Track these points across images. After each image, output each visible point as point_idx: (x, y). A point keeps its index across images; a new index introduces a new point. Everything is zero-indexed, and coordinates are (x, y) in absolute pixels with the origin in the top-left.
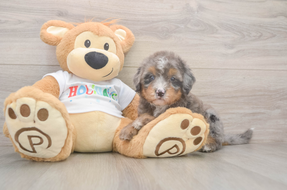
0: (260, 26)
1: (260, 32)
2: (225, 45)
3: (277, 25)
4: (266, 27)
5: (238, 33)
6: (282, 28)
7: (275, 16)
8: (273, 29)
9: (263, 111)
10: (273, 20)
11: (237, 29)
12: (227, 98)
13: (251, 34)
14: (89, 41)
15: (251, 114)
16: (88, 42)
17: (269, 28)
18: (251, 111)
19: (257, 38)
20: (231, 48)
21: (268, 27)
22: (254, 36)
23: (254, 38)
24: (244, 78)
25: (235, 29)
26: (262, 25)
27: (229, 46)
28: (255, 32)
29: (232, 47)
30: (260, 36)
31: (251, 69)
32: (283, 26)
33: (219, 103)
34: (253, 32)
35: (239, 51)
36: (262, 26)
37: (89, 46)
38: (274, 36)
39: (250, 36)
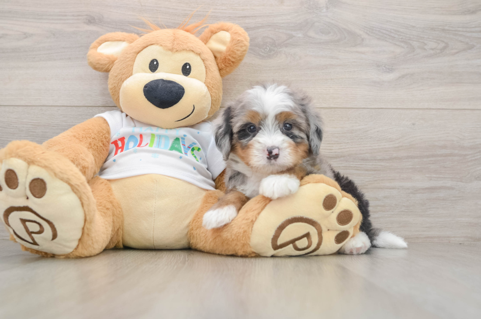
0: (443, 30)
1: (443, 42)
2: (378, 66)
3: (475, 27)
4: (456, 31)
5: (402, 44)
7: (473, 12)
8: (469, 34)
10: (468, 18)
11: (401, 37)
13: (426, 44)
14: (157, 61)
16: (155, 63)
17: (460, 33)
19: (438, 51)
20: (388, 70)
21: (459, 31)
22: (432, 49)
23: (432, 52)
25: (396, 36)
26: (446, 28)
27: (385, 67)
28: (435, 41)
29: (390, 70)
30: (445, 48)
34: (431, 41)
35: (403, 77)
36: (448, 30)
37: (157, 69)
38: (471, 47)
39: (425, 49)
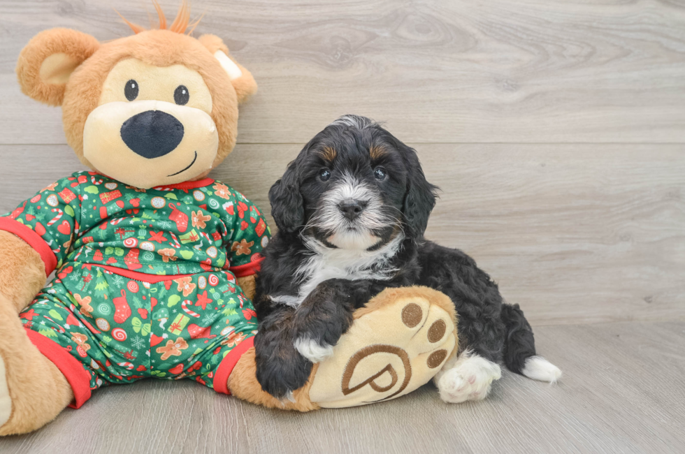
0: (590, 28)
1: (589, 45)
4: (607, 29)
6: (649, 31)
9: (586, 246)
10: (625, 10)
12: (496, 216)
13: (565, 49)
14: (136, 83)
15: (556, 254)
16: (133, 86)
17: (614, 32)
18: (556, 248)
19: (582, 59)
21: (612, 29)
22: (574, 56)
23: (573, 60)
24: (543, 165)
26: (595, 24)
28: (577, 43)
30: (590, 55)
31: (562, 143)
32: (651, 27)
33: (477, 231)
34: (572, 44)
35: (531, 97)
36: (597, 28)
37: (136, 96)
38: (627, 54)
39: (563, 56)
